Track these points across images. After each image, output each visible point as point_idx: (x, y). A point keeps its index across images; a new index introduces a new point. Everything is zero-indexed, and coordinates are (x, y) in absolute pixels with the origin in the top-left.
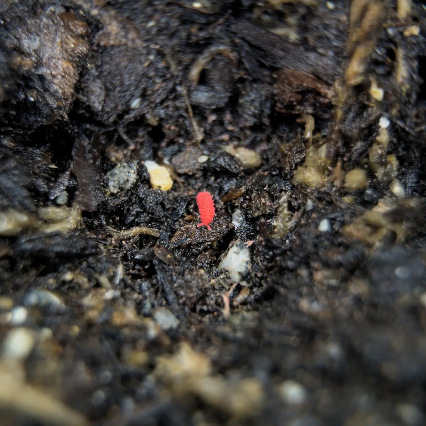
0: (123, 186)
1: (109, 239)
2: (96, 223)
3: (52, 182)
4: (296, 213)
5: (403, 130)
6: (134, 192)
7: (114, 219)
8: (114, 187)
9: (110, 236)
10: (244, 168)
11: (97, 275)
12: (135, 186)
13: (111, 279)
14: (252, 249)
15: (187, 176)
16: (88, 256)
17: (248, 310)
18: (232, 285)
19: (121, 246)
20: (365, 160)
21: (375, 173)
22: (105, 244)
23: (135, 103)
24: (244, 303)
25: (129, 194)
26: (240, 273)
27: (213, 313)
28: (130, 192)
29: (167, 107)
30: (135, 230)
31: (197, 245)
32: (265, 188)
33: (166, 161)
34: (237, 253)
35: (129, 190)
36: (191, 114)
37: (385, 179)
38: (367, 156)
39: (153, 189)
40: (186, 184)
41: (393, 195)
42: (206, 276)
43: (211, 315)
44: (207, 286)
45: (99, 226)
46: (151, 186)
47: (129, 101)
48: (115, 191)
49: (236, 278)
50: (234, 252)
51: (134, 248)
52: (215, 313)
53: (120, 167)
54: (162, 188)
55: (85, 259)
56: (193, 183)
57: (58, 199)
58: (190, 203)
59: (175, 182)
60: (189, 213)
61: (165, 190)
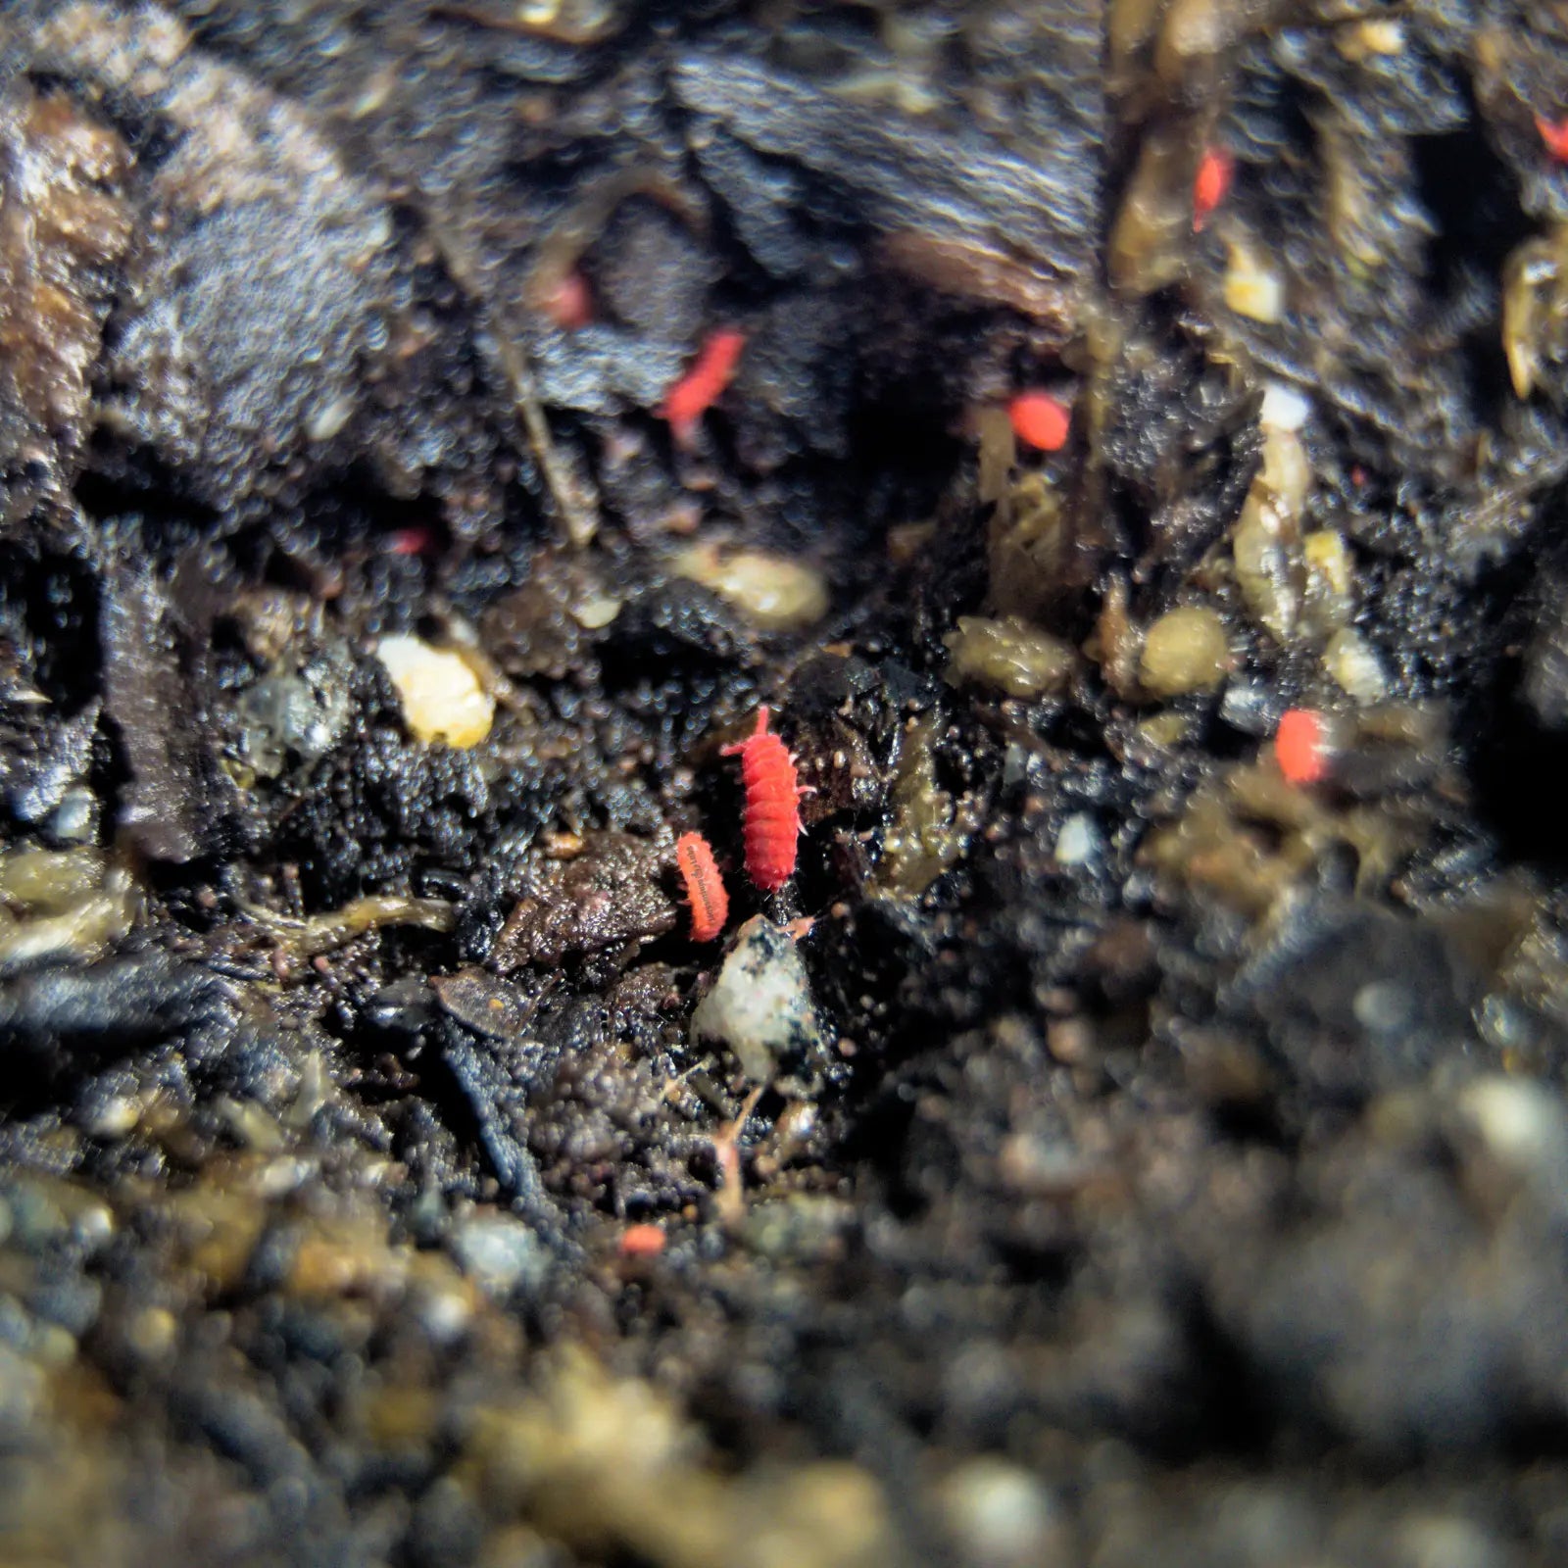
0: (297, 747)
1: (265, 955)
2: (209, 896)
3: (28, 754)
4: (968, 796)
5: (1366, 426)
6: (345, 765)
7: (278, 876)
8: (268, 754)
9: (269, 943)
10: (761, 632)
11: (226, 1105)
12: (350, 744)
15: (545, 685)
16: (187, 1030)
17: (810, 1189)
18: (743, 1094)
19: (312, 978)
20: (1221, 565)
21: (1260, 613)
22: (248, 978)
23: (328, 419)
24: (797, 1162)
25: (327, 776)
26: (772, 1048)
27: (680, 1209)
28: (328, 767)
30: (362, 911)
31: (601, 950)
32: (846, 710)
33: (459, 631)
34: (755, 971)
35: (323, 760)
36: (542, 443)
37: (1305, 630)
38: (1228, 551)
39: (419, 746)
40: (544, 716)
41: (1337, 691)
42: (645, 1069)
43: (676, 1217)
44: (652, 1105)
45: (223, 911)
46: (408, 736)
47: (302, 412)
48: (272, 768)
49: (759, 1068)
50: (744, 969)
51: (363, 981)
52: (691, 1211)
53: (284, 674)
54: (453, 741)
55: (182, 1042)
56: (569, 707)
57: (60, 817)
58: (565, 789)
59: (501, 708)
60: (564, 828)
61: (466, 745)
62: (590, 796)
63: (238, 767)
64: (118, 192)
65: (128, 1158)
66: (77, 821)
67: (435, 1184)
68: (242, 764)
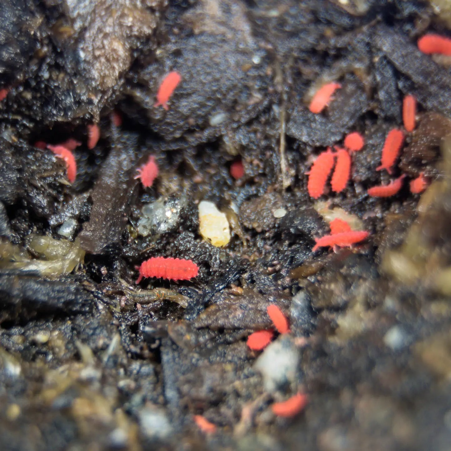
0: (155, 228)
1: (118, 297)
2: (104, 270)
3: (58, 202)
8: (145, 227)
9: (122, 294)
11: (78, 343)
12: (173, 233)
13: (97, 352)
14: (303, 350)
15: (254, 233)
16: (76, 313)
19: (134, 311)
23: (217, 119)
27: (223, 426)
29: (255, 132)
30: (159, 292)
33: (233, 207)
36: (282, 148)
39: (201, 241)
40: (251, 244)
42: (230, 375)
44: (228, 388)
46: (198, 236)
47: (209, 114)
48: (145, 233)
49: (269, 386)
51: (151, 316)
52: (227, 428)
53: (161, 201)
54: (213, 243)
55: (72, 317)
56: (260, 243)
57: (62, 227)
58: (244, 271)
59: (236, 237)
60: (240, 285)
61: (217, 246)
62: (252, 276)
63: (132, 229)
64: (157, 14)
65: (39, 353)
66: (67, 231)
67: (144, 392)
68: (134, 228)
